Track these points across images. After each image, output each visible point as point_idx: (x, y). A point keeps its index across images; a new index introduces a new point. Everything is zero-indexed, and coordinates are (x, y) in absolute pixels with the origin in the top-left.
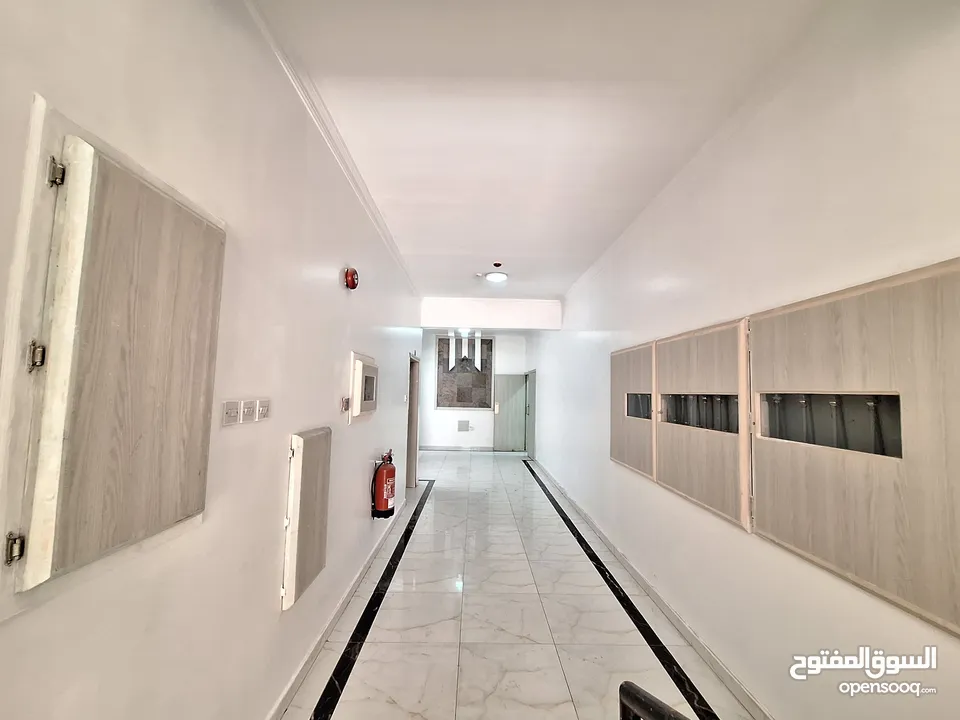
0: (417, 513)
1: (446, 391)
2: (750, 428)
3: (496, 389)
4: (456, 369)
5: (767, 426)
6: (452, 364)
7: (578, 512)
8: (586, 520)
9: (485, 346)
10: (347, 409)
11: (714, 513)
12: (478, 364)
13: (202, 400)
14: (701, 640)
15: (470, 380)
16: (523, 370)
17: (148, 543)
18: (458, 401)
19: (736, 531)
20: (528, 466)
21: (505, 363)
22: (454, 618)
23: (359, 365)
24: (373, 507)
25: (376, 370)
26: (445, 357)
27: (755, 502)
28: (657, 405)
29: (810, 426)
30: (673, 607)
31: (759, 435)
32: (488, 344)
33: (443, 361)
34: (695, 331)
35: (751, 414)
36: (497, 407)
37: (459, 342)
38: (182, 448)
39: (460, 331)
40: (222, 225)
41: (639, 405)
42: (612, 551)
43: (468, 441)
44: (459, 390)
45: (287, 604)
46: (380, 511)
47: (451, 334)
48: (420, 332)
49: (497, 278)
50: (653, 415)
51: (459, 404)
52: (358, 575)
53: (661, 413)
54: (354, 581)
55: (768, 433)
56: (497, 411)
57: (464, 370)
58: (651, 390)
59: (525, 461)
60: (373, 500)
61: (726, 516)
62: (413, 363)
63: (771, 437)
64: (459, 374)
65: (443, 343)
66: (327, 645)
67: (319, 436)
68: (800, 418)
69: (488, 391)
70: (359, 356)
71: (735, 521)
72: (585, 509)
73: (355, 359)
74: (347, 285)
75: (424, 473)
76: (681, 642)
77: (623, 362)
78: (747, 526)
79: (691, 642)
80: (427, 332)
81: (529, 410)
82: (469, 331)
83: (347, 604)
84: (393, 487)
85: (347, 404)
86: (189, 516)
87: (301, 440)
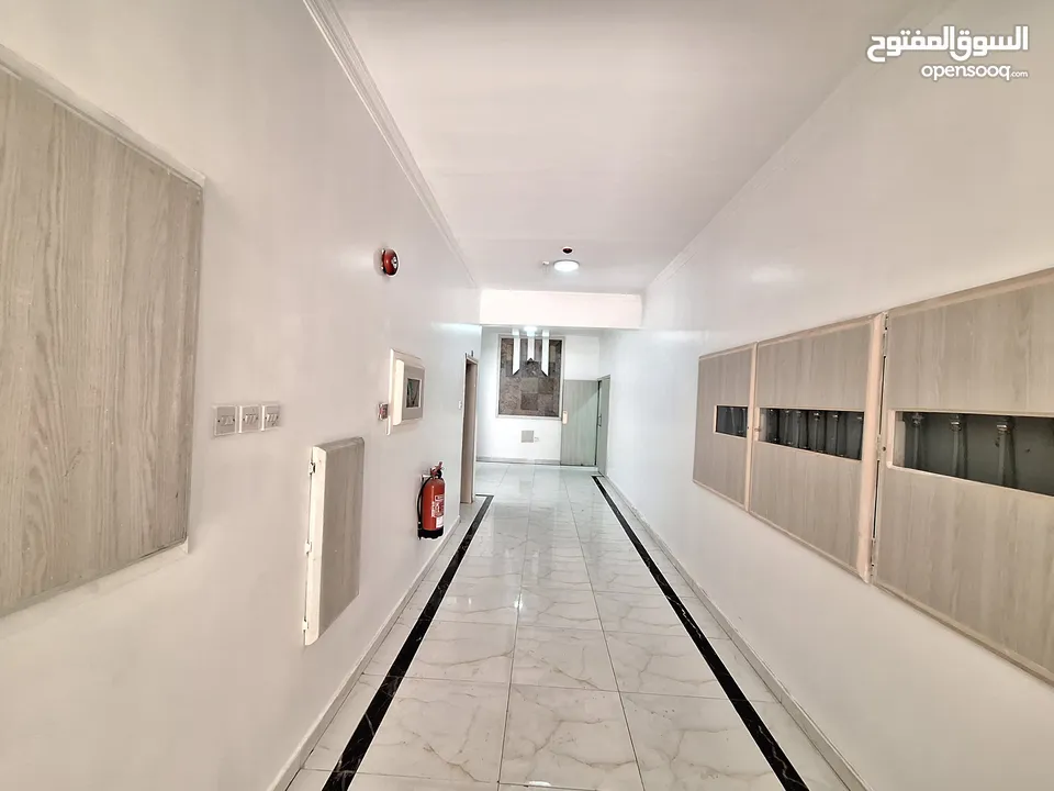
0: (472, 532)
1: (508, 398)
2: (877, 455)
3: (565, 396)
4: (520, 373)
5: (902, 453)
6: (516, 367)
7: (652, 537)
8: (662, 548)
9: (553, 348)
10: (385, 416)
11: (821, 555)
12: (545, 368)
13: (175, 405)
14: (793, 698)
15: (536, 387)
16: (595, 375)
17: (106, 583)
18: (523, 408)
19: (849, 579)
20: (598, 483)
21: (576, 367)
22: (505, 655)
23: (400, 365)
24: (420, 526)
25: (422, 372)
26: (509, 358)
27: (878, 546)
28: (755, 421)
29: (962, 456)
30: (761, 658)
31: (890, 464)
32: (556, 345)
33: (506, 363)
34: (811, 331)
35: (882, 436)
36: (565, 416)
37: (524, 342)
38: (147, 467)
39: (525, 329)
40: (200, 179)
41: (731, 421)
42: (690, 584)
43: (533, 452)
44: (523, 396)
45: (311, 637)
46: (428, 531)
47: (516, 333)
48: (479, 330)
49: (566, 267)
50: (749, 432)
51: (524, 412)
52: (401, 600)
53: (759, 430)
54: (396, 607)
55: (902, 461)
56: (565, 421)
57: (530, 374)
58: (748, 404)
59: (595, 478)
60: (420, 518)
61: (836, 560)
62: (469, 365)
63: (907, 465)
64: (524, 379)
65: (507, 343)
66: (363, 678)
67: (347, 448)
68: (949, 445)
69: (556, 399)
70: (399, 354)
71: (847, 565)
72: (661, 536)
73: (395, 359)
74: (384, 270)
75: (481, 487)
76: (768, 698)
77: (713, 368)
78: (865, 574)
79: (780, 698)
80: (487, 331)
81: (601, 421)
82: (535, 329)
83: (388, 632)
84: (442, 504)
85: (385, 411)
86: (162, 549)
87: (323, 454)
